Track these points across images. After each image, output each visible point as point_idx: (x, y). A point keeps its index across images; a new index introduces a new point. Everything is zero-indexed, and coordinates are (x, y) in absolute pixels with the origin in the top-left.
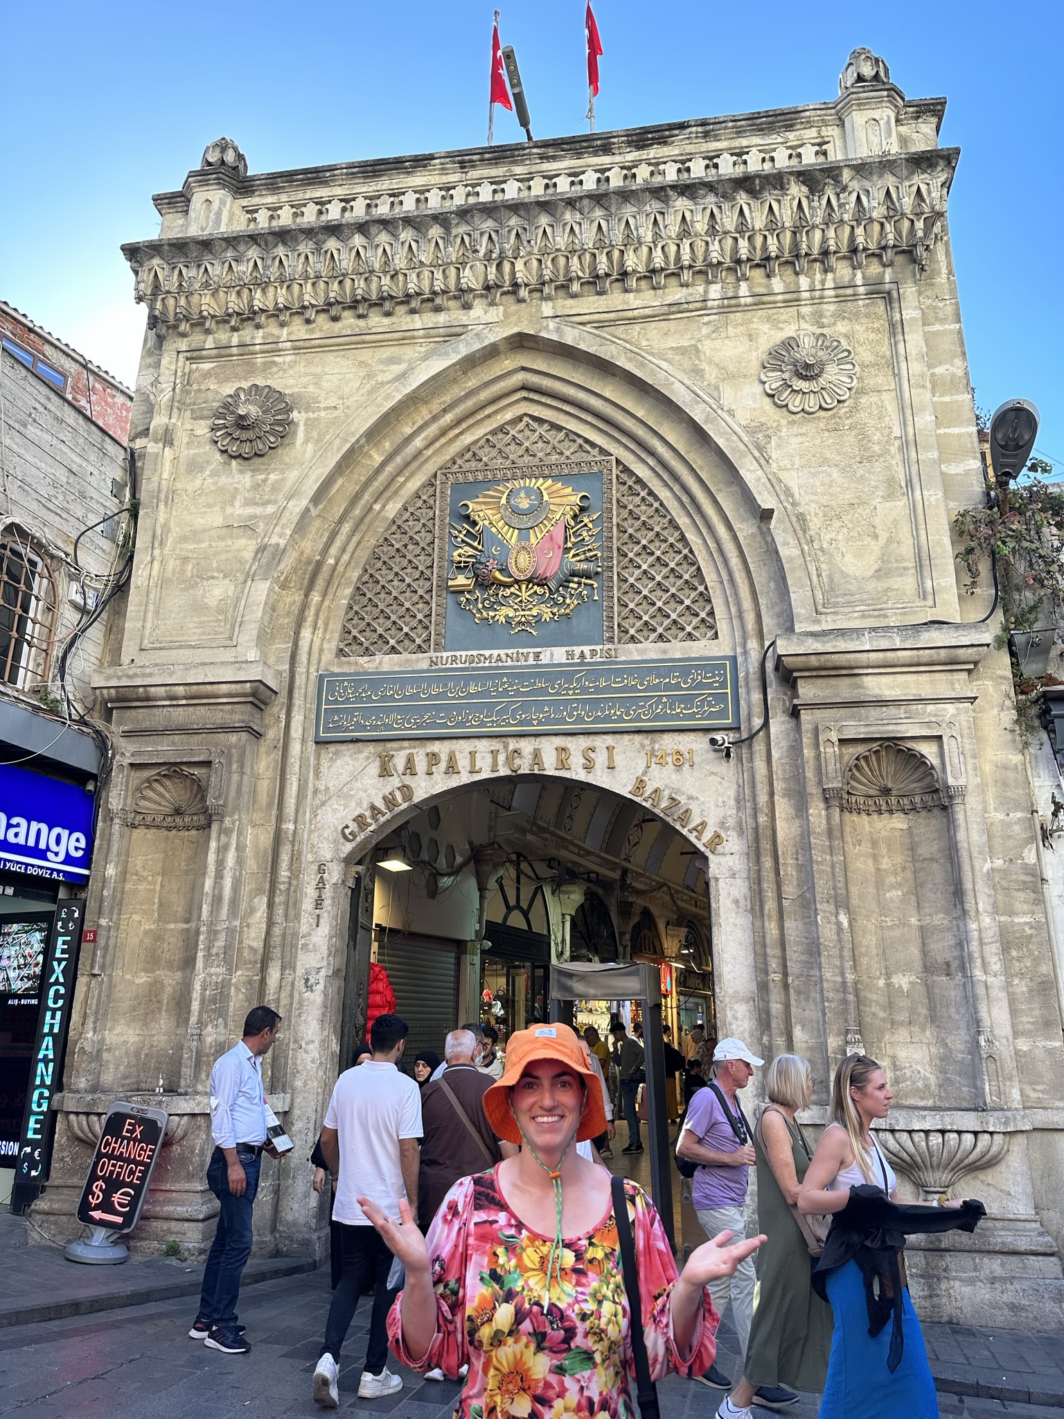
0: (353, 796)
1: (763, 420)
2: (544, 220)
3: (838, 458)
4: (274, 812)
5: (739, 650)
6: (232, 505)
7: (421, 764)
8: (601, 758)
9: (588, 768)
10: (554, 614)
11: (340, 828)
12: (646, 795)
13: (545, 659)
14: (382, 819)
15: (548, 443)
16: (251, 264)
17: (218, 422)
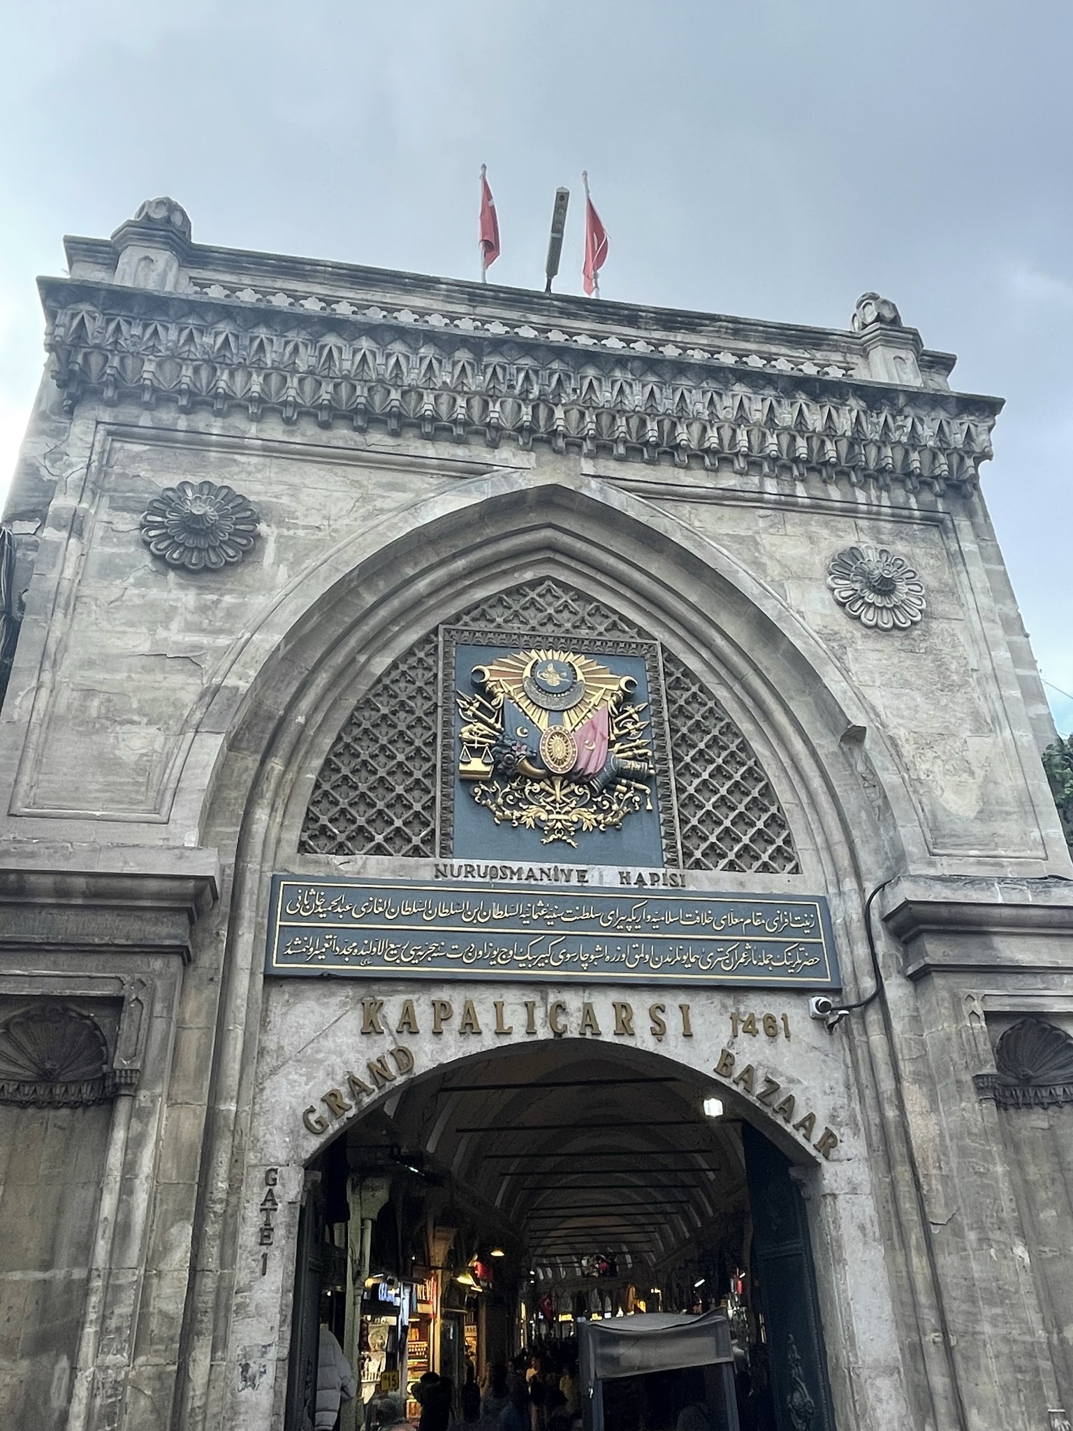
0: (321, 1062)
1: (836, 628)
2: (591, 372)
3: (920, 682)
4: (207, 1084)
5: (832, 890)
6: (167, 628)
7: (424, 1017)
8: (673, 1021)
9: (659, 1031)
10: (599, 823)
11: (301, 1111)
12: (737, 1074)
13: (593, 879)
14: (367, 1100)
15: (575, 614)
16: (221, 339)
17: (150, 518)
